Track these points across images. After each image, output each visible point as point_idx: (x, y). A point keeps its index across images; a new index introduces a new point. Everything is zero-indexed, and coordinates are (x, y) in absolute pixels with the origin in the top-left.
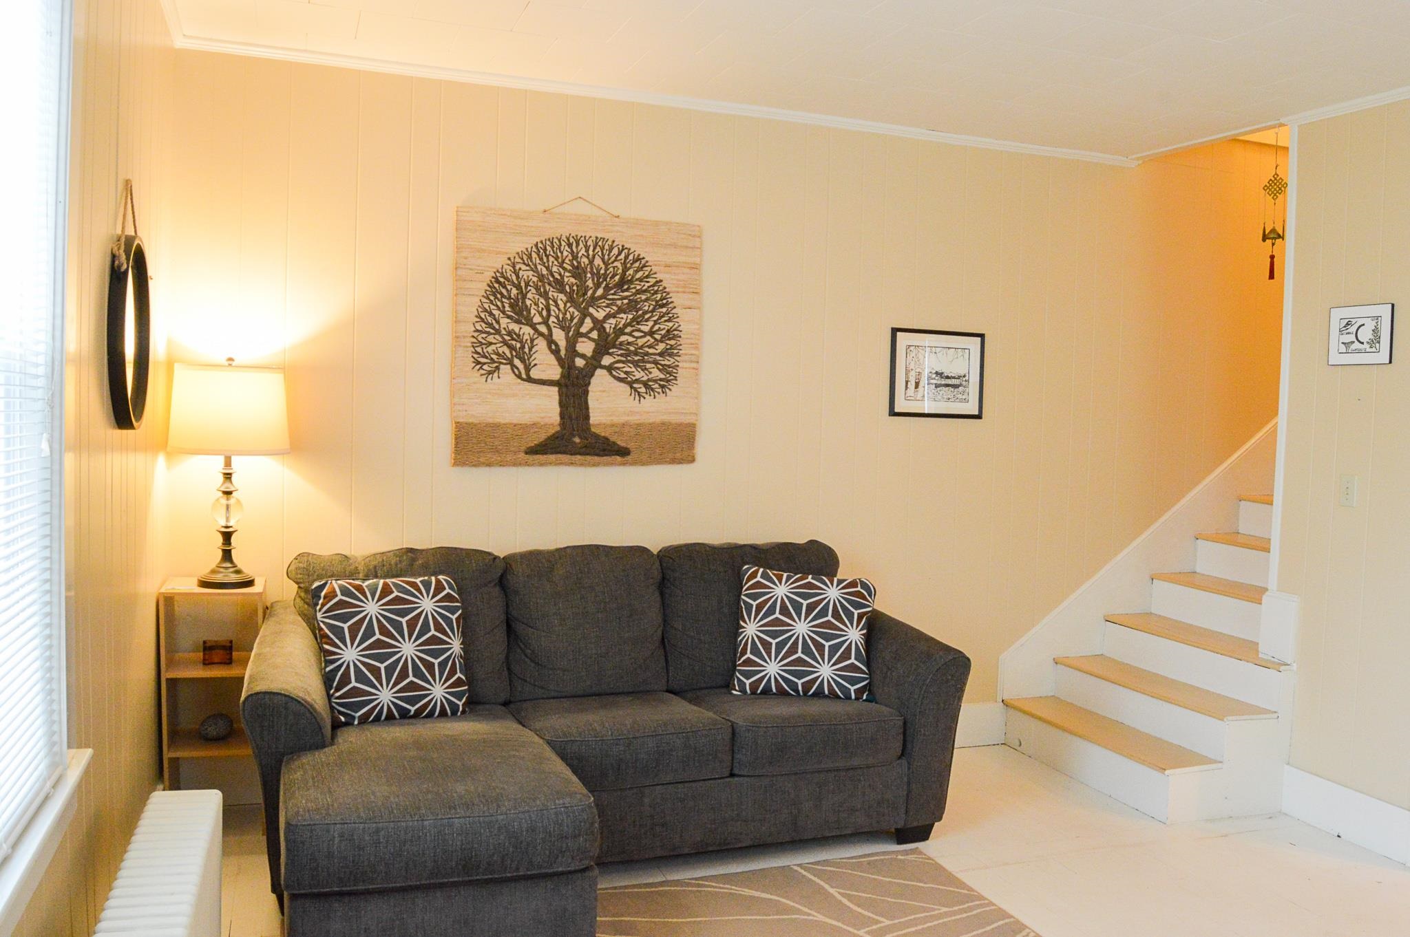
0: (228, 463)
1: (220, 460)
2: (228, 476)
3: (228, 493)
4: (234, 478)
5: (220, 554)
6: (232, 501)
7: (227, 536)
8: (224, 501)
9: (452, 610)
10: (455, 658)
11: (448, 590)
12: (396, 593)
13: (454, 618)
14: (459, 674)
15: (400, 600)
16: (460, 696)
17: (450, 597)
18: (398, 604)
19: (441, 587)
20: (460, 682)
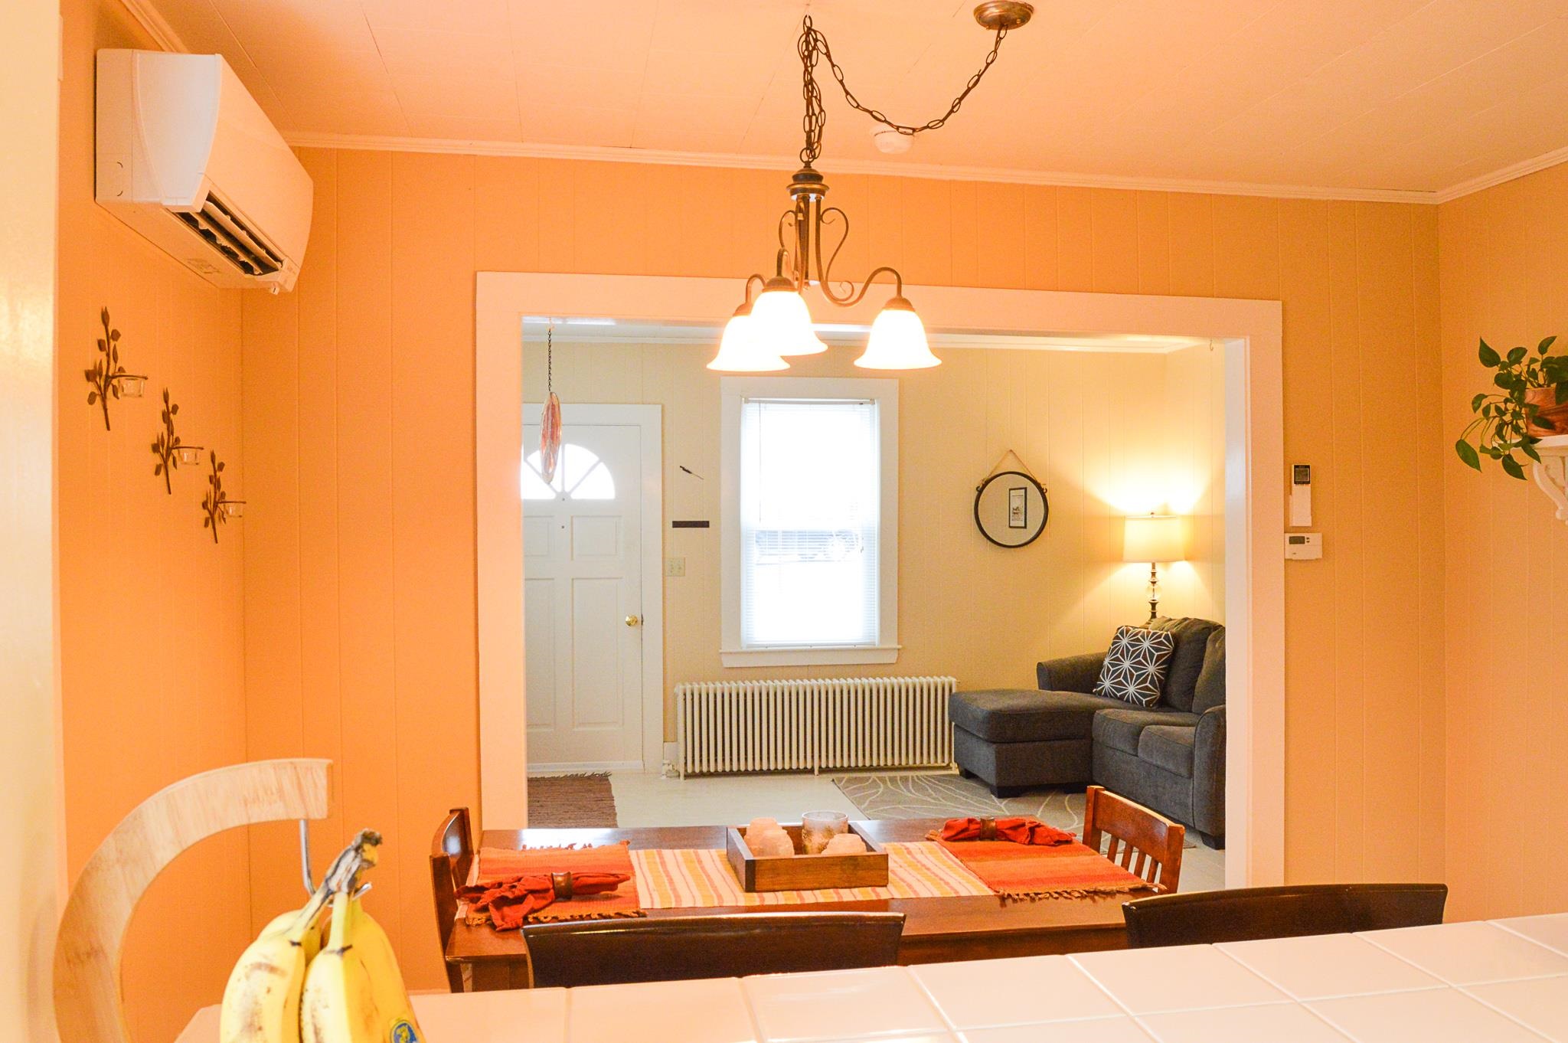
0: (1154, 567)
1: (1150, 565)
2: (1154, 574)
3: (1154, 583)
4: (1157, 575)
5: (1150, 614)
6: (1156, 586)
7: (1154, 605)
8: (1152, 587)
9: (1157, 650)
10: (1148, 675)
11: (1162, 639)
12: (1139, 636)
13: (1156, 654)
14: (1147, 684)
15: (1138, 640)
16: (1145, 696)
17: (1161, 643)
18: (1136, 641)
19: (1160, 636)
20: (1147, 688)
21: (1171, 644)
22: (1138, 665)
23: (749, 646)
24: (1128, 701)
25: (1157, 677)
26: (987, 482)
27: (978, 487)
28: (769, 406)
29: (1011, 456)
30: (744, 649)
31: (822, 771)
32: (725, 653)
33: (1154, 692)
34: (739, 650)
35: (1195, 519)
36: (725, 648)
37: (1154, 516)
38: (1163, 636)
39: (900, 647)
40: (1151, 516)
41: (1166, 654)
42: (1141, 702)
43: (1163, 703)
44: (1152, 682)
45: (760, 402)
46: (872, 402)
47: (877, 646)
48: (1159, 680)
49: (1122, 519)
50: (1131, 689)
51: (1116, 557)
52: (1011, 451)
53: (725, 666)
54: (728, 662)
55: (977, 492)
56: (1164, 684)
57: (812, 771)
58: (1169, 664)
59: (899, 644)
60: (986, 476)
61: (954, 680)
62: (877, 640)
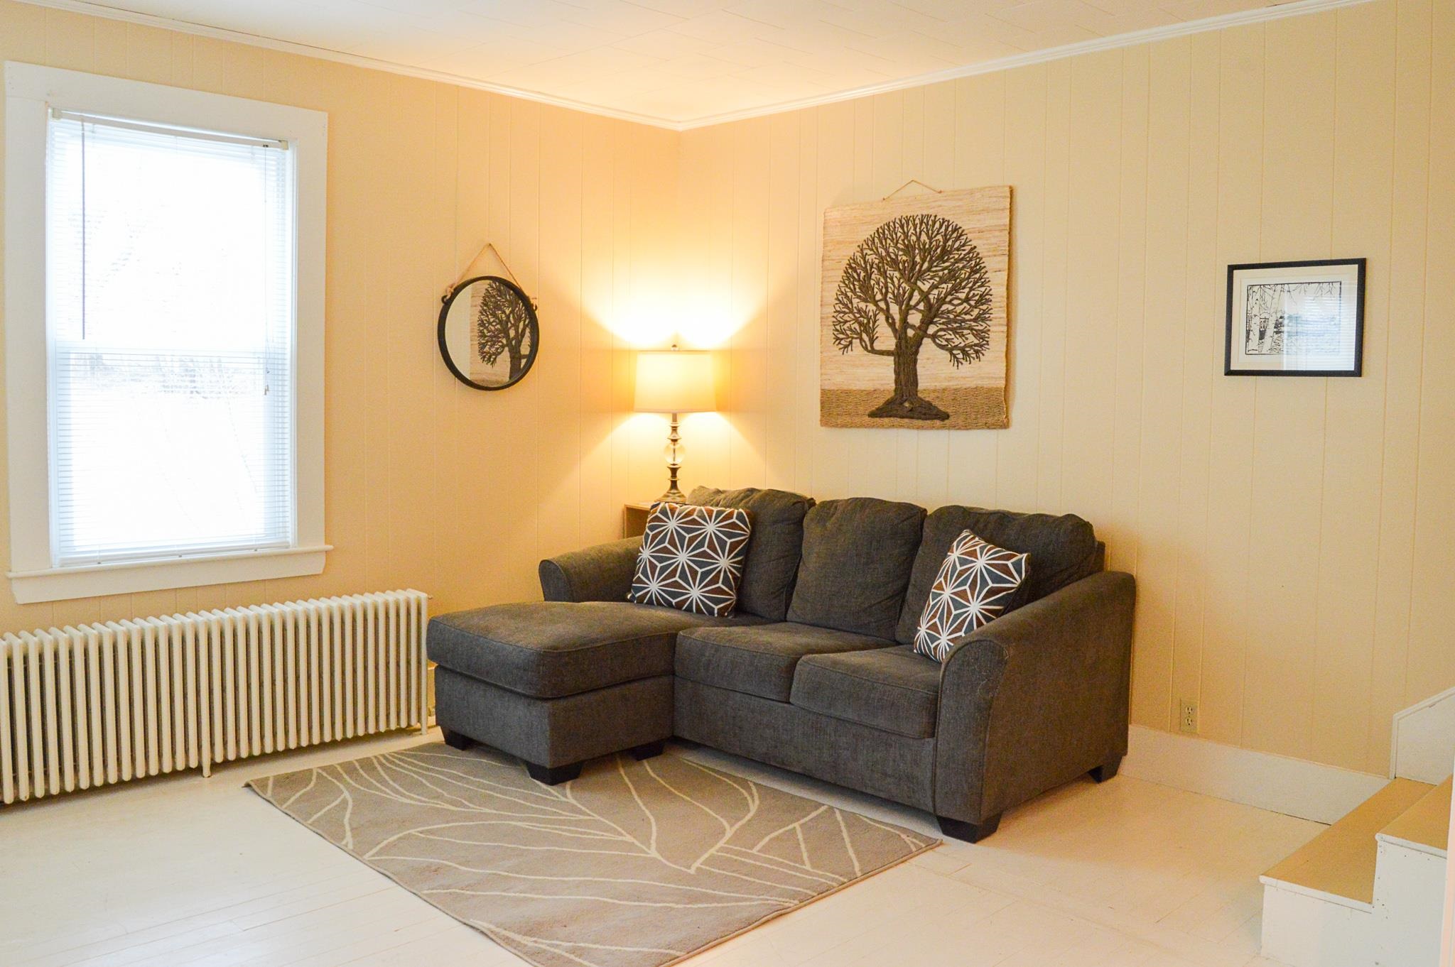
0: (675, 420)
1: (670, 417)
2: (674, 429)
3: (674, 441)
4: (679, 430)
5: (670, 483)
6: (677, 446)
7: (674, 471)
8: (672, 446)
9: (730, 536)
10: (720, 571)
11: (734, 520)
12: (695, 516)
13: (729, 541)
14: (720, 584)
15: (694, 522)
16: (717, 601)
17: (733, 525)
18: (691, 524)
19: (730, 516)
20: (719, 591)
21: (748, 528)
22: (703, 559)
23: (64, 563)
24: (689, 609)
25: (731, 572)
26: (458, 290)
27: (445, 297)
28: (100, 128)
29: (488, 255)
30: (57, 568)
31: (215, 767)
32: (18, 578)
33: (730, 595)
34: (48, 571)
35: (731, 355)
36: (18, 569)
37: (677, 349)
38: (735, 516)
39: (330, 547)
40: (672, 349)
41: (743, 541)
42: (711, 611)
43: (741, 611)
44: (726, 581)
45: (83, 120)
46: (283, 143)
47: (291, 549)
48: (735, 578)
49: (629, 353)
50: (695, 593)
51: (625, 405)
52: (490, 245)
53: (20, 602)
54: (24, 594)
55: (442, 305)
56: (740, 582)
57: (199, 770)
58: (747, 554)
59: (326, 543)
60: (457, 281)
61: (424, 596)
62: (290, 536)
